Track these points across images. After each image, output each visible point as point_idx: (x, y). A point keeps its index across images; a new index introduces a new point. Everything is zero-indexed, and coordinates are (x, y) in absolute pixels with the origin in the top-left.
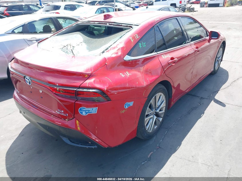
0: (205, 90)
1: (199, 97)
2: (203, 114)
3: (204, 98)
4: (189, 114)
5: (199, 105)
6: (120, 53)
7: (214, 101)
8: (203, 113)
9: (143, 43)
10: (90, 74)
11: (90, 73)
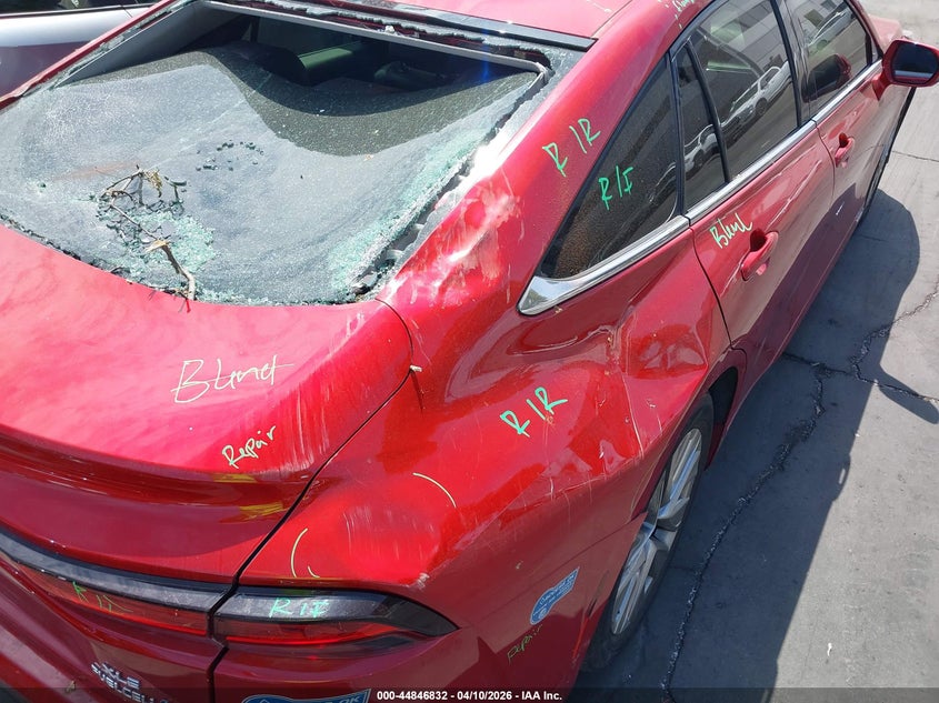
0: (831, 322)
1: (809, 363)
2: (844, 471)
3: (832, 371)
4: (782, 469)
5: (819, 410)
6: (492, 273)
7: (880, 386)
8: (847, 464)
9: (622, 170)
10: (305, 472)
11: (305, 466)
